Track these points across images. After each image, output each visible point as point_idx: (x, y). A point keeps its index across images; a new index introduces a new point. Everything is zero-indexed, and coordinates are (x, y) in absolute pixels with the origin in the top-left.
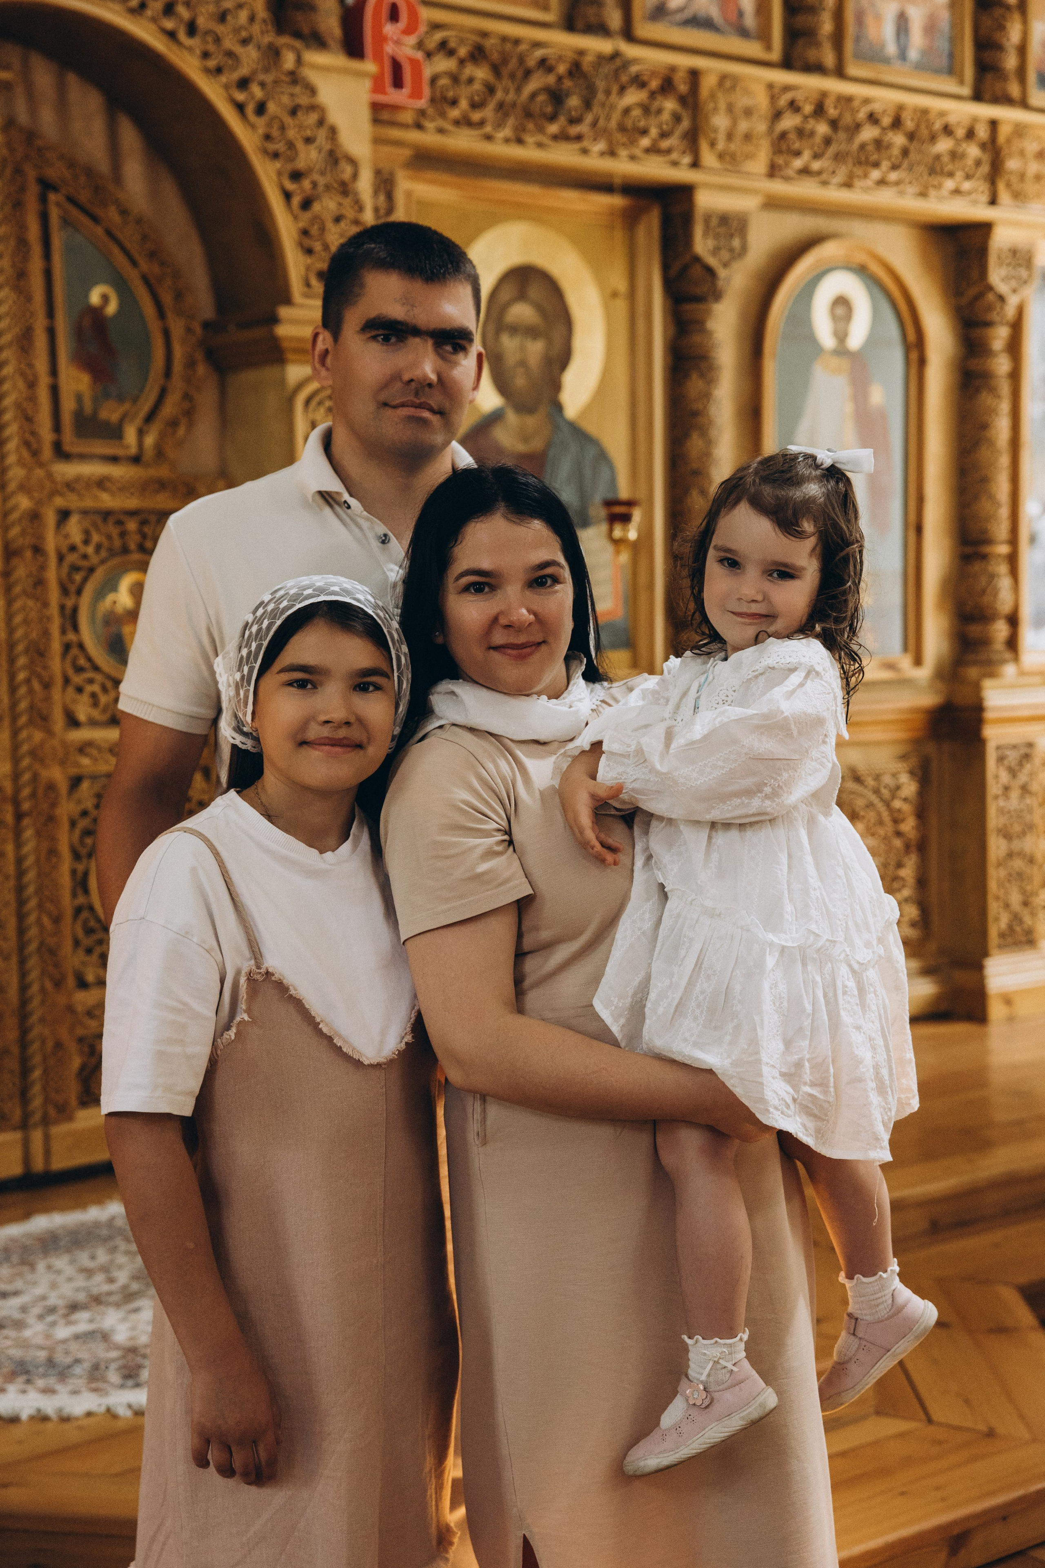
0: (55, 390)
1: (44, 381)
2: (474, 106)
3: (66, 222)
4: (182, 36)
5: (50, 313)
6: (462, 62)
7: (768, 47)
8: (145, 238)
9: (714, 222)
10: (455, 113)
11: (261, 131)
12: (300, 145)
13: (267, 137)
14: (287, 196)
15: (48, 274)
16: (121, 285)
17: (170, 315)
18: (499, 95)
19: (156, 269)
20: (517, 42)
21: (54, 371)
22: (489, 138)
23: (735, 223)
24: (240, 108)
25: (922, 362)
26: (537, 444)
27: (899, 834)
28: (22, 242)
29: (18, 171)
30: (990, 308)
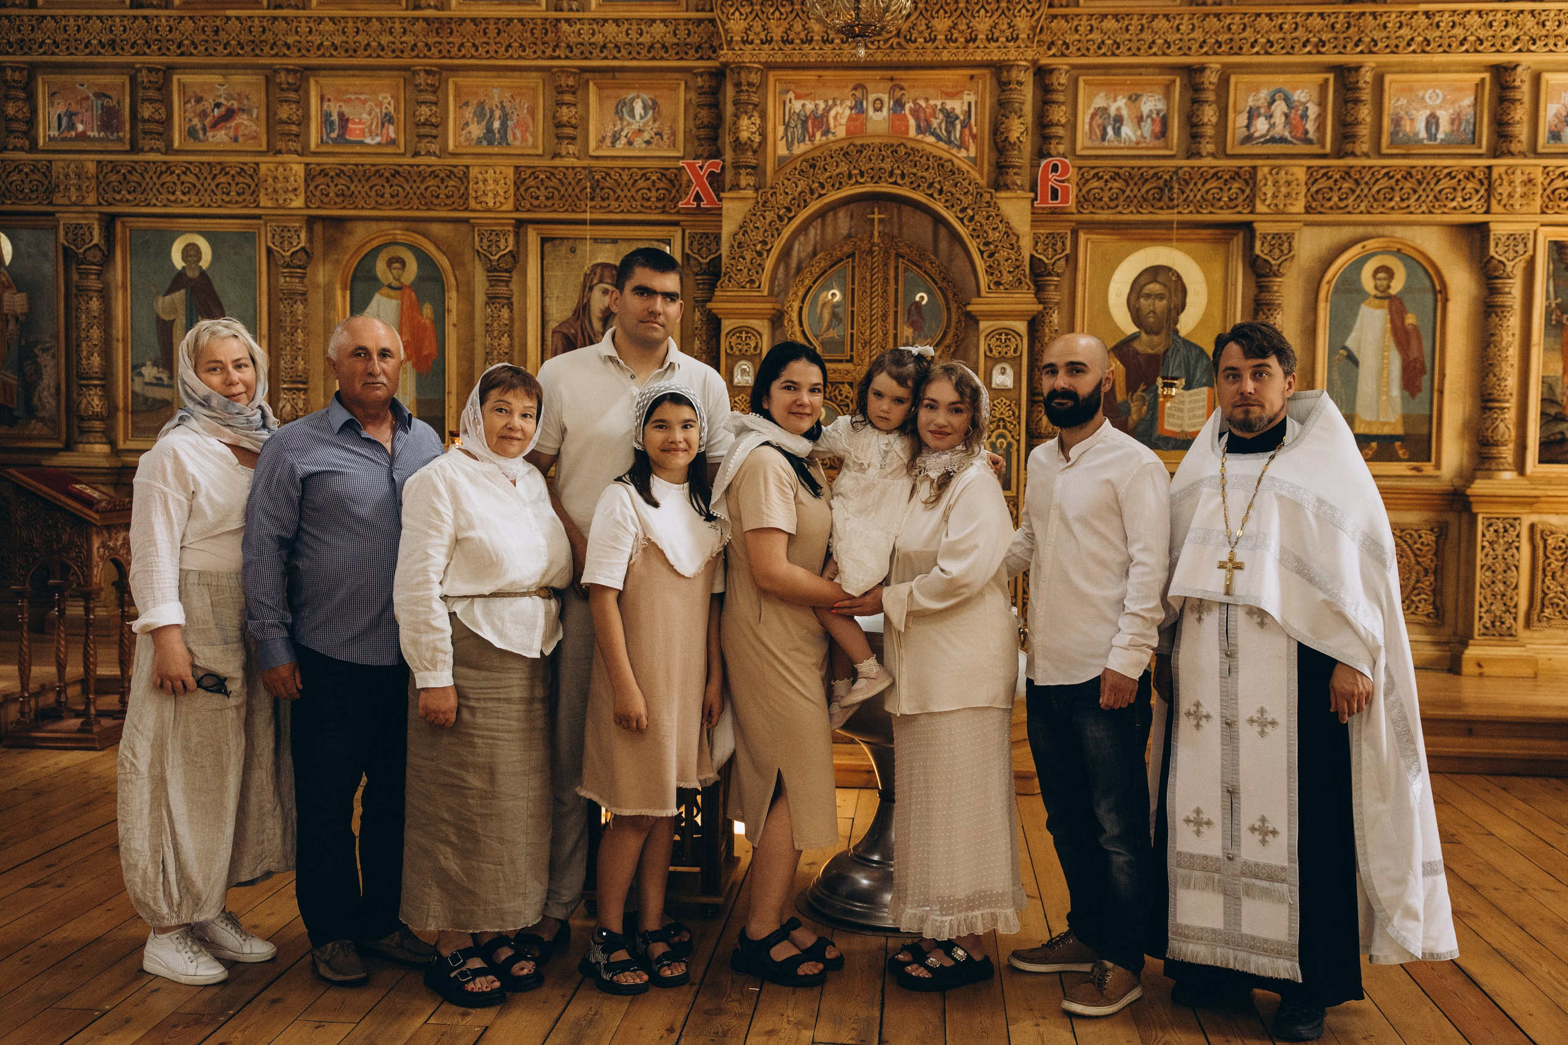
0: (896, 336)
1: (891, 332)
2: (1111, 200)
3: (906, 270)
4: (936, 195)
5: (896, 306)
6: (1107, 181)
7: (1323, 146)
8: (941, 272)
9: (1269, 238)
10: (1101, 204)
11: (971, 228)
12: (990, 232)
13: (974, 230)
14: (982, 252)
15: (897, 290)
16: (929, 292)
17: (951, 302)
18: (1128, 192)
19: (945, 284)
20: (1140, 168)
21: (896, 328)
22: (1120, 213)
23: (1284, 238)
24: (962, 220)
25: (1446, 300)
26: (1161, 349)
27: (1418, 563)
28: (886, 279)
29: (886, 252)
30: (1496, 269)
